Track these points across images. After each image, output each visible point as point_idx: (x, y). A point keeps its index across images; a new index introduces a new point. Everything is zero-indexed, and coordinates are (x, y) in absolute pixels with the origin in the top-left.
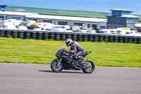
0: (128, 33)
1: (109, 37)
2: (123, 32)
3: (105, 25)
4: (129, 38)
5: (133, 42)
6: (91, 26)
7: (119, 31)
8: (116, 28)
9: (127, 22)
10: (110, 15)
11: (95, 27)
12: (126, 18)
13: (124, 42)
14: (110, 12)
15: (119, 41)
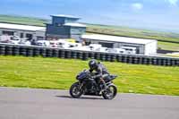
0: (72, 46)
1: (48, 50)
2: (66, 44)
3: (43, 35)
4: (73, 53)
5: (78, 58)
6: (25, 35)
7: (60, 44)
8: (57, 39)
9: (72, 32)
10: (50, 23)
11: (29, 37)
12: (70, 27)
13: (66, 57)
14: (51, 18)
15: (60, 57)
